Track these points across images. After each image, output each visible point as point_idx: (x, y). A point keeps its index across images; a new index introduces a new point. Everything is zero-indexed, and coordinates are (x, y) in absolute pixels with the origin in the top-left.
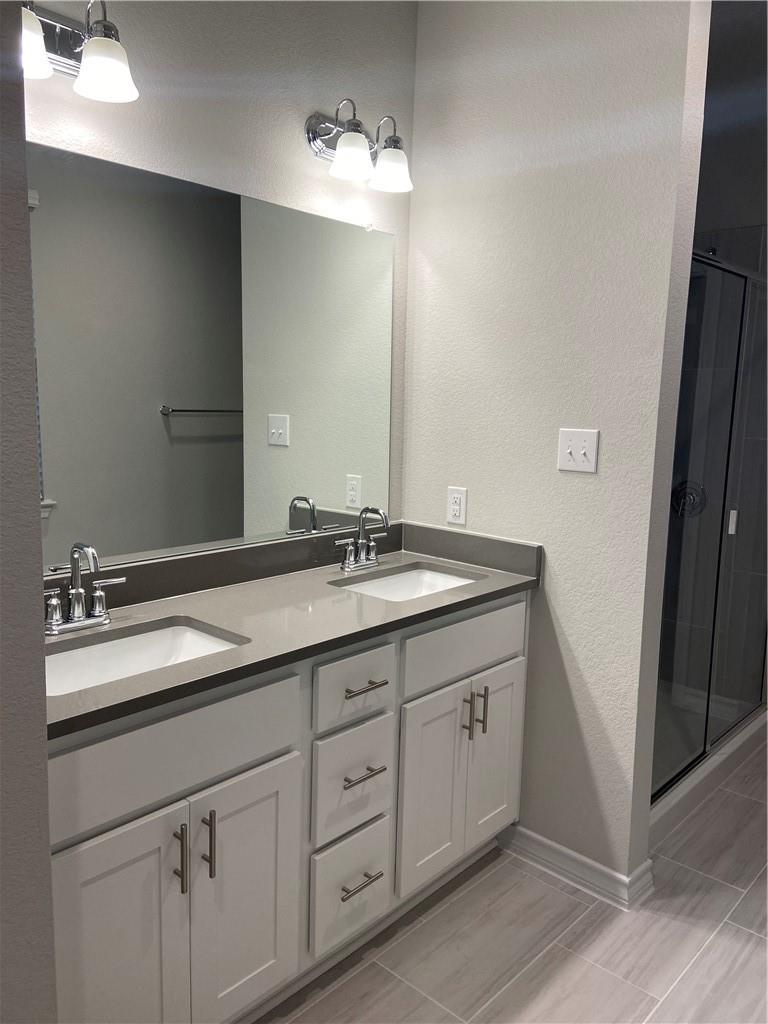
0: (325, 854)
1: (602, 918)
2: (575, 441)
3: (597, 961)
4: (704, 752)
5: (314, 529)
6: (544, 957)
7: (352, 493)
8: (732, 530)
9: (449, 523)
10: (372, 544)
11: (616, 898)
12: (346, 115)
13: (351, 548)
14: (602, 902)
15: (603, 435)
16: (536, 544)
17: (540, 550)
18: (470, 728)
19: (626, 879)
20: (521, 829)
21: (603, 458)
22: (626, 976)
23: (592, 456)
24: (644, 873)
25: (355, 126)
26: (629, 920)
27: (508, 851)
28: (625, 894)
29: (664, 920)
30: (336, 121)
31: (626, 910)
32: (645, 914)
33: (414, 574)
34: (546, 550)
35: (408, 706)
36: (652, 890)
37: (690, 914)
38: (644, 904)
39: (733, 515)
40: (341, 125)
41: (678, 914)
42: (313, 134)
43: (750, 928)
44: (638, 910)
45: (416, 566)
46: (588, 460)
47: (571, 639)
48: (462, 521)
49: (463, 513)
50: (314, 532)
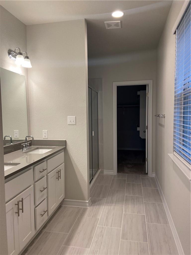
0: (38, 207)
1: (85, 210)
2: (71, 119)
3: (87, 216)
4: (93, 178)
5: (12, 143)
6: (78, 219)
7: (16, 134)
8: (93, 135)
9: (43, 138)
10: (28, 144)
11: (86, 206)
12: (18, 51)
13: (24, 145)
14: (84, 208)
15: (76, 117)
16: (65, 140)
17: (66, 140)
18: (58, 178)
19: (87, 201)
20: (65, 200)
21: (77, 121)
22: (93, 217)
23: (75, 122)
24: (90, 200)
25: (21, 54)
26: (89, 209)
27: (63, 205)
28: (88, 204)
29: (95, 207)
30: (15, 52)
31: (88, 207)
32: (92, 207)
33: (37, 150)
34: (67, 141)
35: (48, 174)
36: (91, 203)
37: (99, 205)
38: (91, 206)
39: (93, 132)
40: (16, 53)
41: (97, 205)
42: (9, 54)
43: (109, 204)
44: (90, 207)
45: (38, 148)
46: (74, 122)
47: (73, 158)
48: (47, 137)
49: (47, 135)
50: (12, 144)
